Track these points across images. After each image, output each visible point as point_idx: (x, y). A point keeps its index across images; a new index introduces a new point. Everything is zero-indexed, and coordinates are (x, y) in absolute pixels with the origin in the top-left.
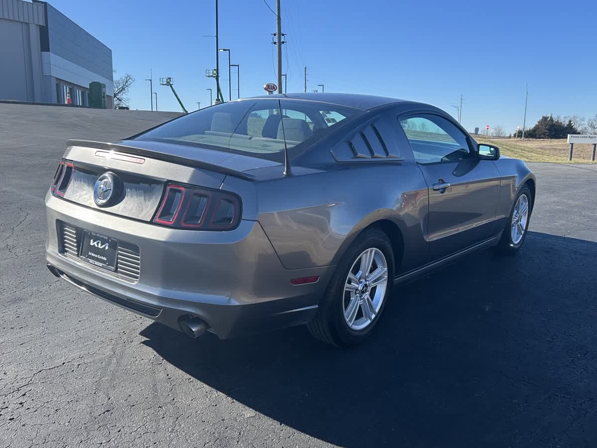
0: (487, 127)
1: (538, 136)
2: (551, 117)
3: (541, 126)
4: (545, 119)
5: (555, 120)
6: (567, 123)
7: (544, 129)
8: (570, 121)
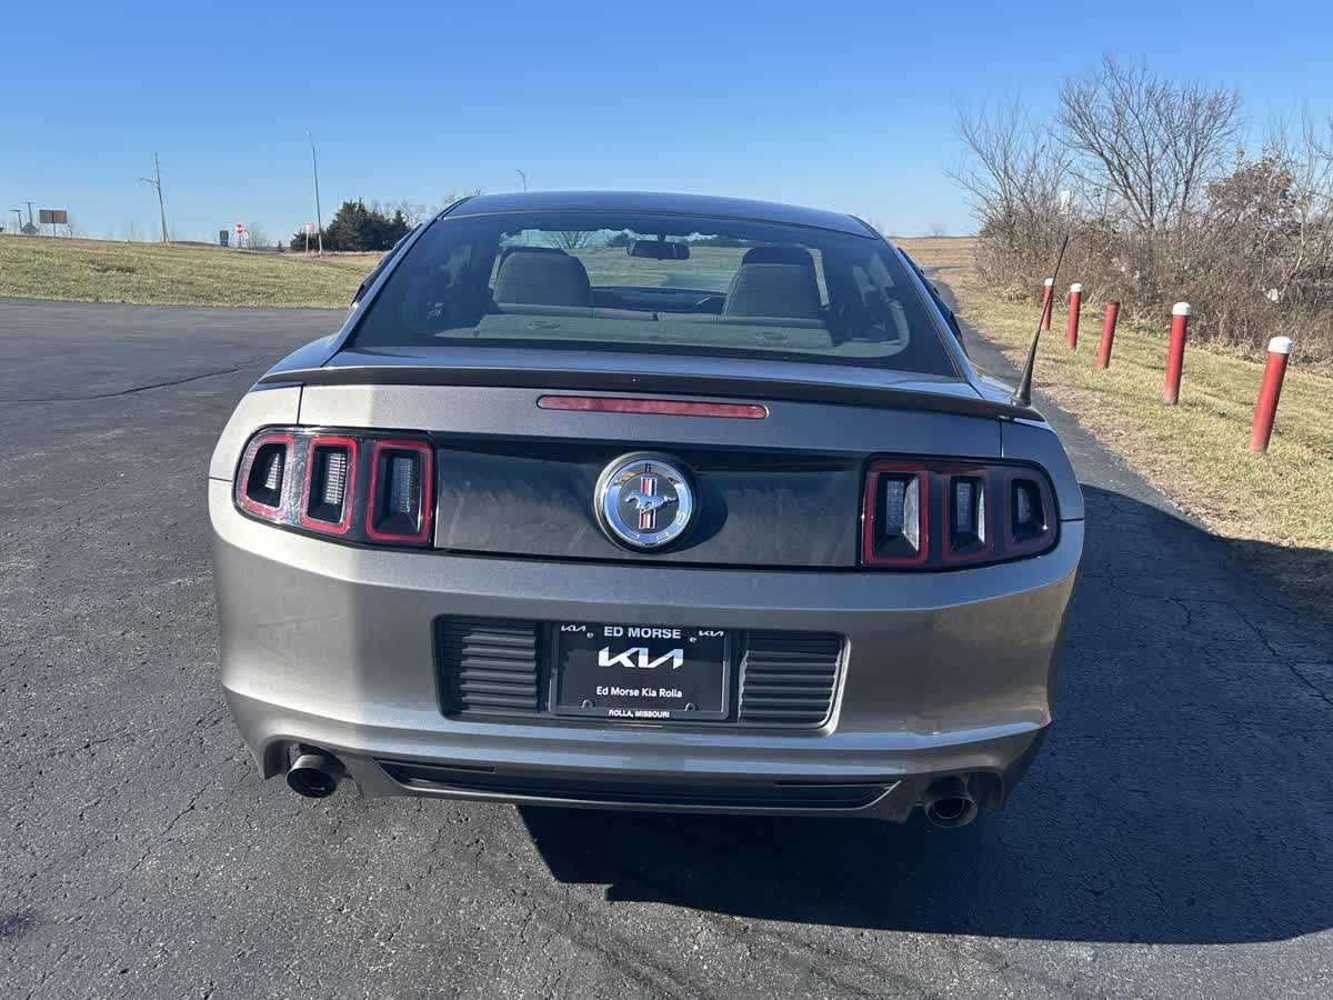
0: (237, 229)
1: (341, 245)
2: (360, 205)
3: (343, 224)
4: (349, 208)
5: (369, 209)
6: (394, 217)
7: (349, 230)
8: (399, 213)
